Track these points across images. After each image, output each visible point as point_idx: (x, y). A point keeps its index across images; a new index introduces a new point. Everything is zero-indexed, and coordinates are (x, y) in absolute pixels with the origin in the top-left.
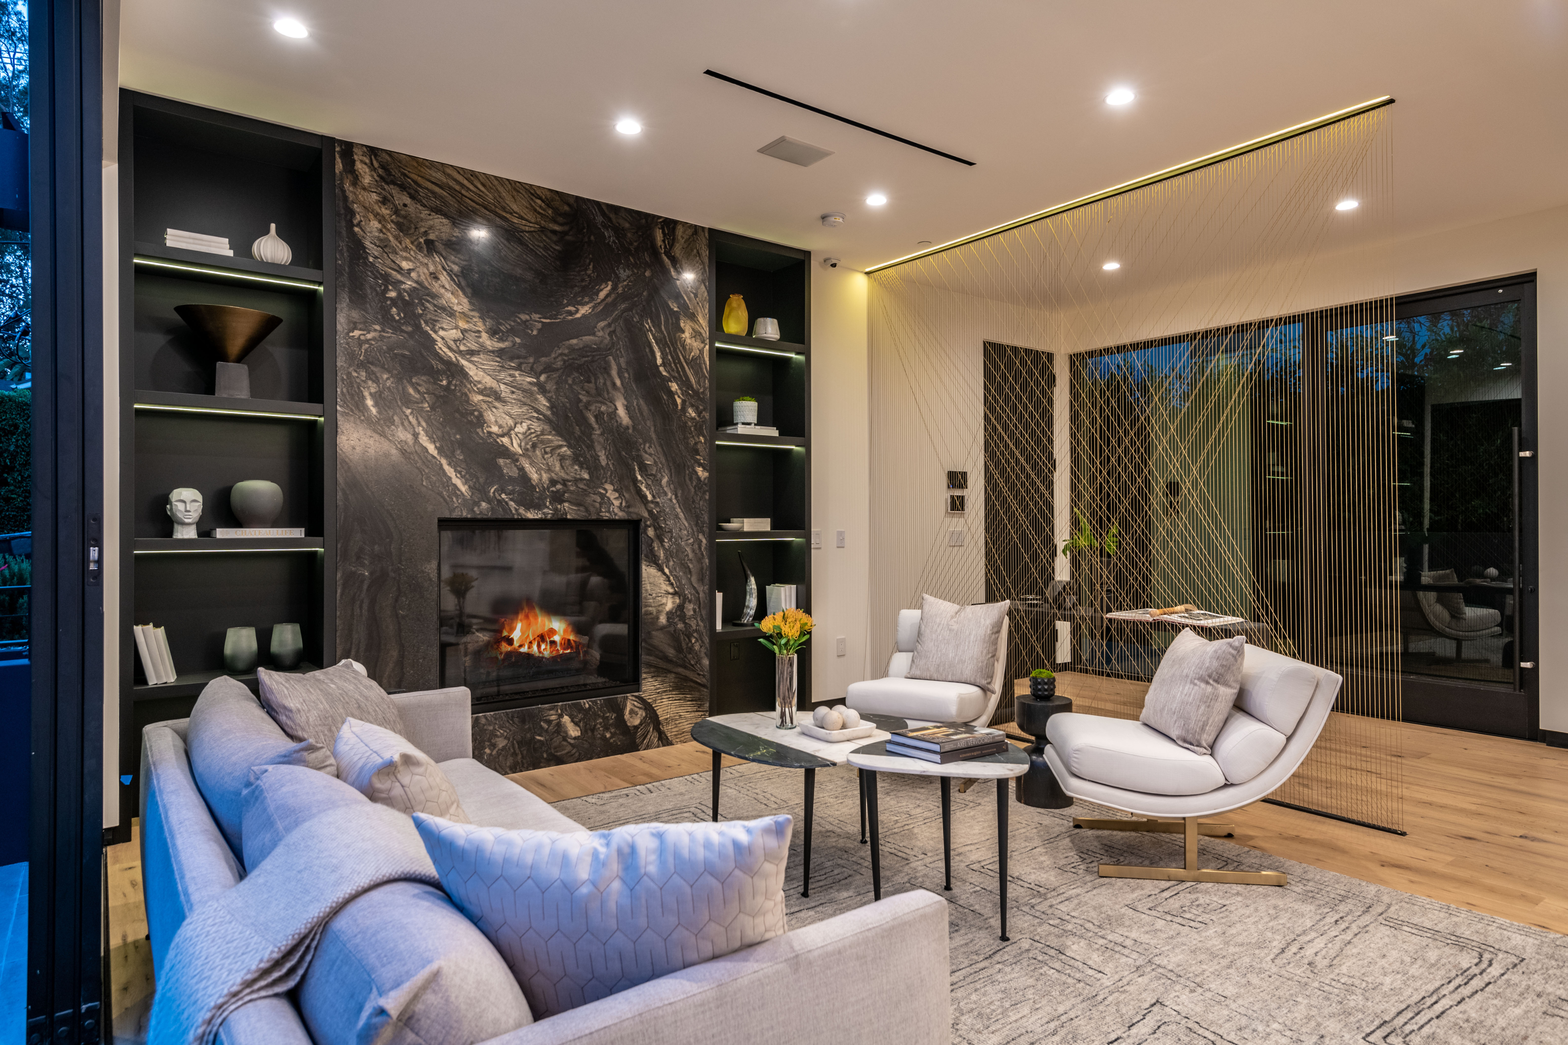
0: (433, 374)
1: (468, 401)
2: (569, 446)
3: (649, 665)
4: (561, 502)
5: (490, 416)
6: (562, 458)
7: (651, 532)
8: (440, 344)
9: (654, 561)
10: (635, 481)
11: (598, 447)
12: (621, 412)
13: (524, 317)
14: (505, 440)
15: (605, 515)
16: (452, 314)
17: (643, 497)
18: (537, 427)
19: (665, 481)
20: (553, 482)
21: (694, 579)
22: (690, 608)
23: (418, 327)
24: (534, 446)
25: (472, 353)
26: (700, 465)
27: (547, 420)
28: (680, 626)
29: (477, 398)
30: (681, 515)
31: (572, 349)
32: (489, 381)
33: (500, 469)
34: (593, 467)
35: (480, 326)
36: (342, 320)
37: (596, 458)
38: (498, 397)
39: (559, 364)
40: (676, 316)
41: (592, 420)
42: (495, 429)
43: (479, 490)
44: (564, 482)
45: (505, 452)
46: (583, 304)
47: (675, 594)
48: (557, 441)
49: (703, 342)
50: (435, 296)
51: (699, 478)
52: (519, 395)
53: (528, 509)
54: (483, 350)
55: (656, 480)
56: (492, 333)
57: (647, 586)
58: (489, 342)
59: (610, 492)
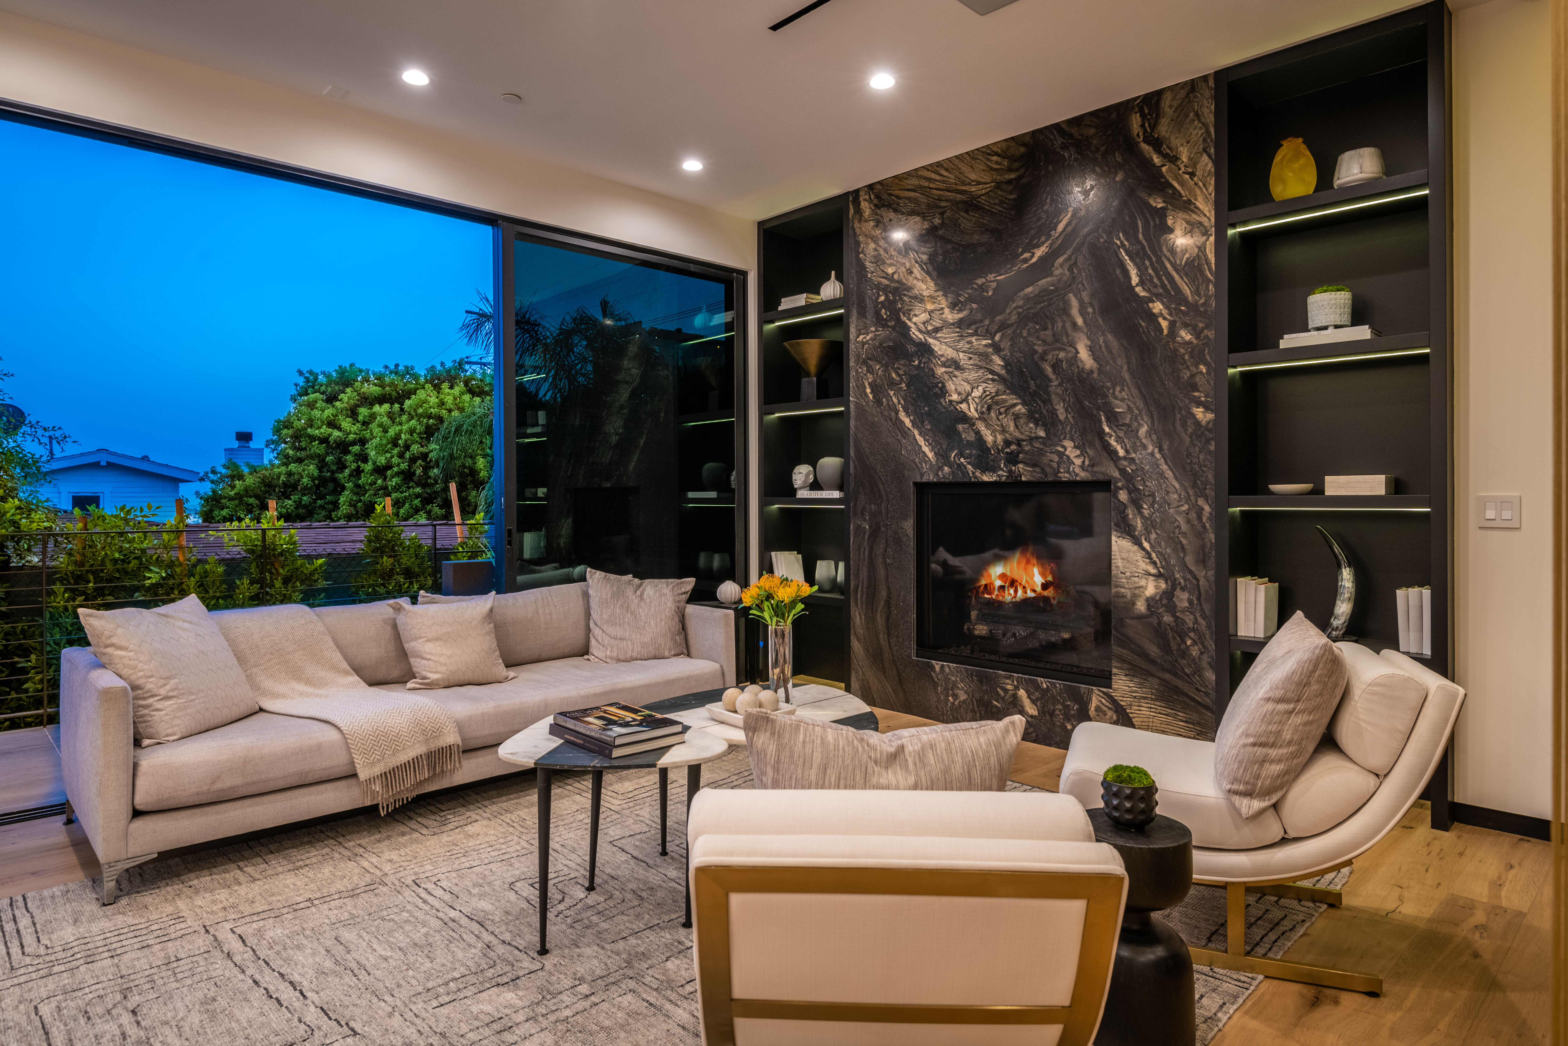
0: (910, 358)
1: (933, 375)
2: (1024, 403)
3: (1123, 660)
4: (1016, 463)
5: (950, 386)
6: (1017, 417)
7: (1123, 496)
8: (913, 330)
9: (1128, 531)
10: (1101, 434)
11: (1055, 400)
12: (1084, 355)
13: (980, 281)
14: (964, 406)
15: (1065, 477)
16: (922, 300)
17: (1112, 453)
18: (992, 388)
19: (1143, 430)
20: (1007, 443)
21: (1189, 560)
22: (1182, 599)
23: (898, 320)
24: (989, 408)
25: (937, 330)
26: (1199, 404)
27: (1002, 379)
28: (1167, 619)
29: (940, 371)
30: (1169, 474)
31: (1027, 299)
32: (950, 353)
33: (959, 434)
34: (1049, 422)
35: (944, 303)
36: (853, 330)
37: (1054, 412)
38: (958, 365)
39: (1014, 318)
40: (1162, 214)
41: (1049, 370)
42: (955, 397)
43: (943, 455)
44: (1019, 442)
45: (964, 418)
46: (1038, 246)
47: (1159, 576)
48: (1012, 399)
49: (1206, 233)
50: (909, 289)
51: (1197, 423)
52: (976, 360)
53: (983, 472)
54: (946, 324)
55: (1131, 432)
56: (953, 306)
57: (1118, 562)
58: (950, 316)
59: (1070, 449)
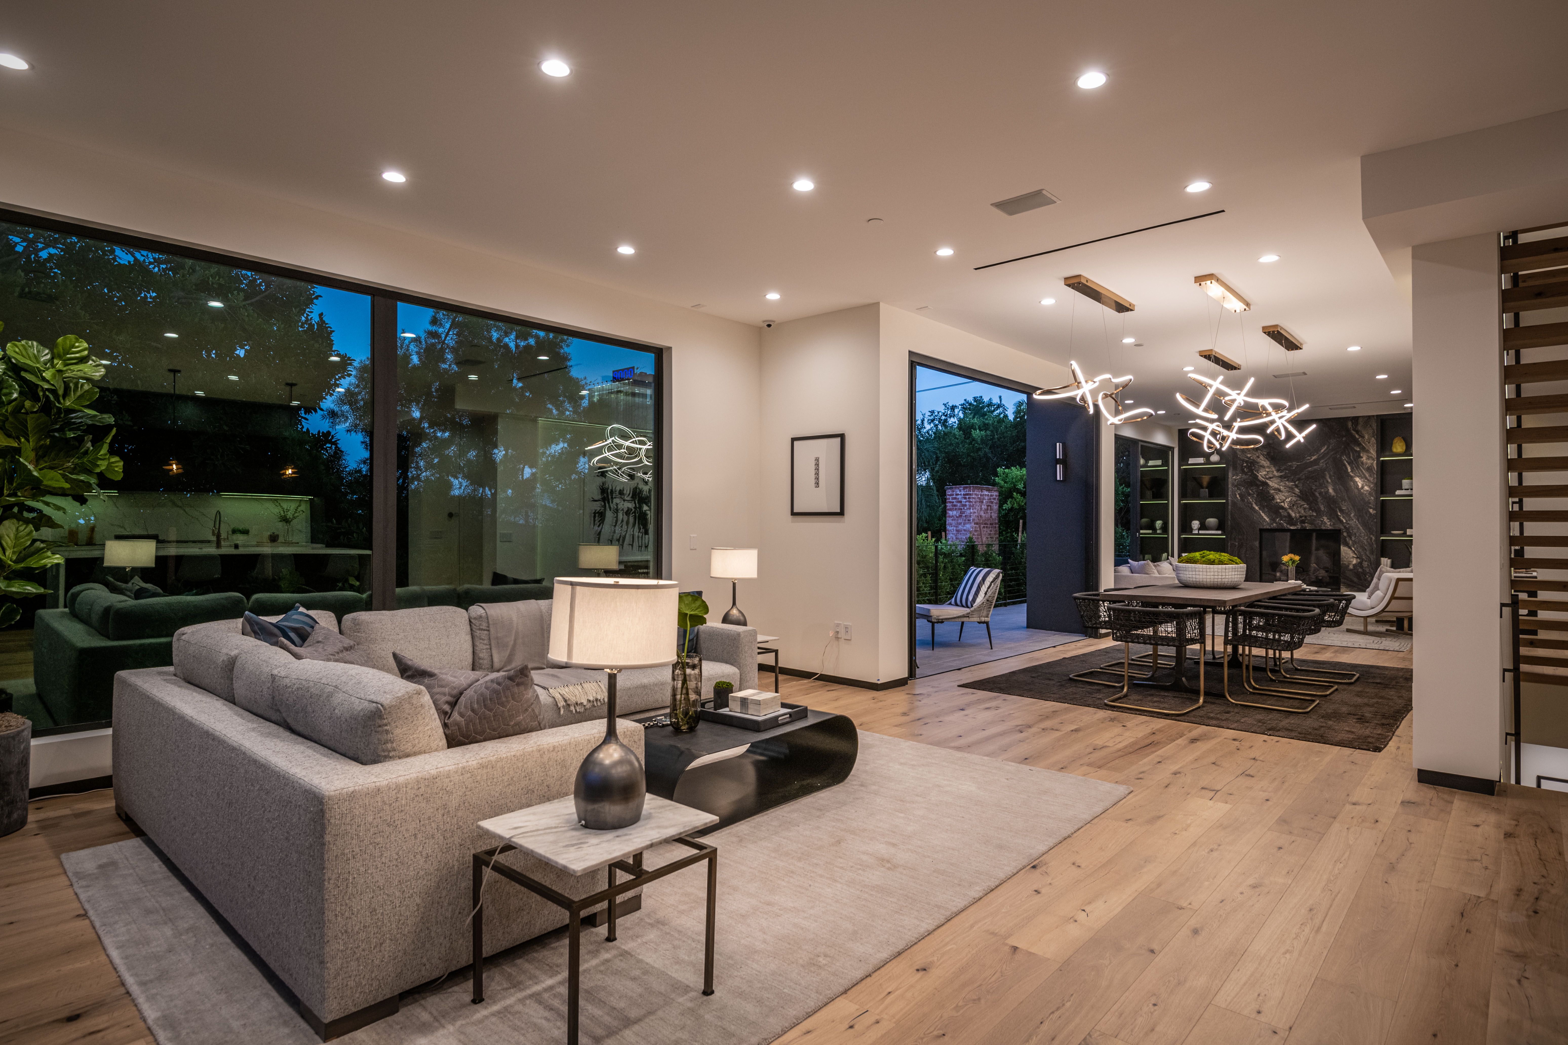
0: (1258, 486)
1: (1269, 493)
2: (1308, 504)
3: (1344, 583)
4: (1304, 523)
5: (1277, 497)
6: (1305, 509)
7: (1345, 534)
8: (1260, 477)
9: (1347, 545)
10: (1337, 516)
11: (1320, 504)
12: (1331, 491)
13: (1289, 464)
14: (1282, 504)
15: (1323, 528)
16: (1264, 467)
17: (1341, 522)
18: (1294, 499)
19: (1352, 515)
20: (1301, 517)
21: (1368, 553)
22: (1365, 564)
23: (1253, 473)
24: (1293, 505)
25: (1270, 478)
26: (1371, 508)
27: (1298, 496)
28: (1360, 570)
29: (1272, 492)
30: (1361, 528)
31: (1309, 472)
32: (1276, 486)
33: (1280, 513)
34: (1318, 511)
35: (1274, 469)
36: (1230, 475)
37: (1319, 508)
38: (1279, 490)
39: (1304, 477)
40: (1359, 452)
41: (1317, 494)
42: (1278, 501)
43: (1273, 520)
44: (1306, 517)
45: (1283, 508)
46: (1314, 455)
47: (1357, 558)
48: (1303, 503)
49: (1373, 460)
50: (1258, 463)
51: (1370, 514)
52: (1288, 489)
53: (1291, 526)
54: (1274, 476)
55: (1348, 515)
56: (1278, 471)
57: (1343, 554)
58: (1276, 473)
59: (1325, 519)
